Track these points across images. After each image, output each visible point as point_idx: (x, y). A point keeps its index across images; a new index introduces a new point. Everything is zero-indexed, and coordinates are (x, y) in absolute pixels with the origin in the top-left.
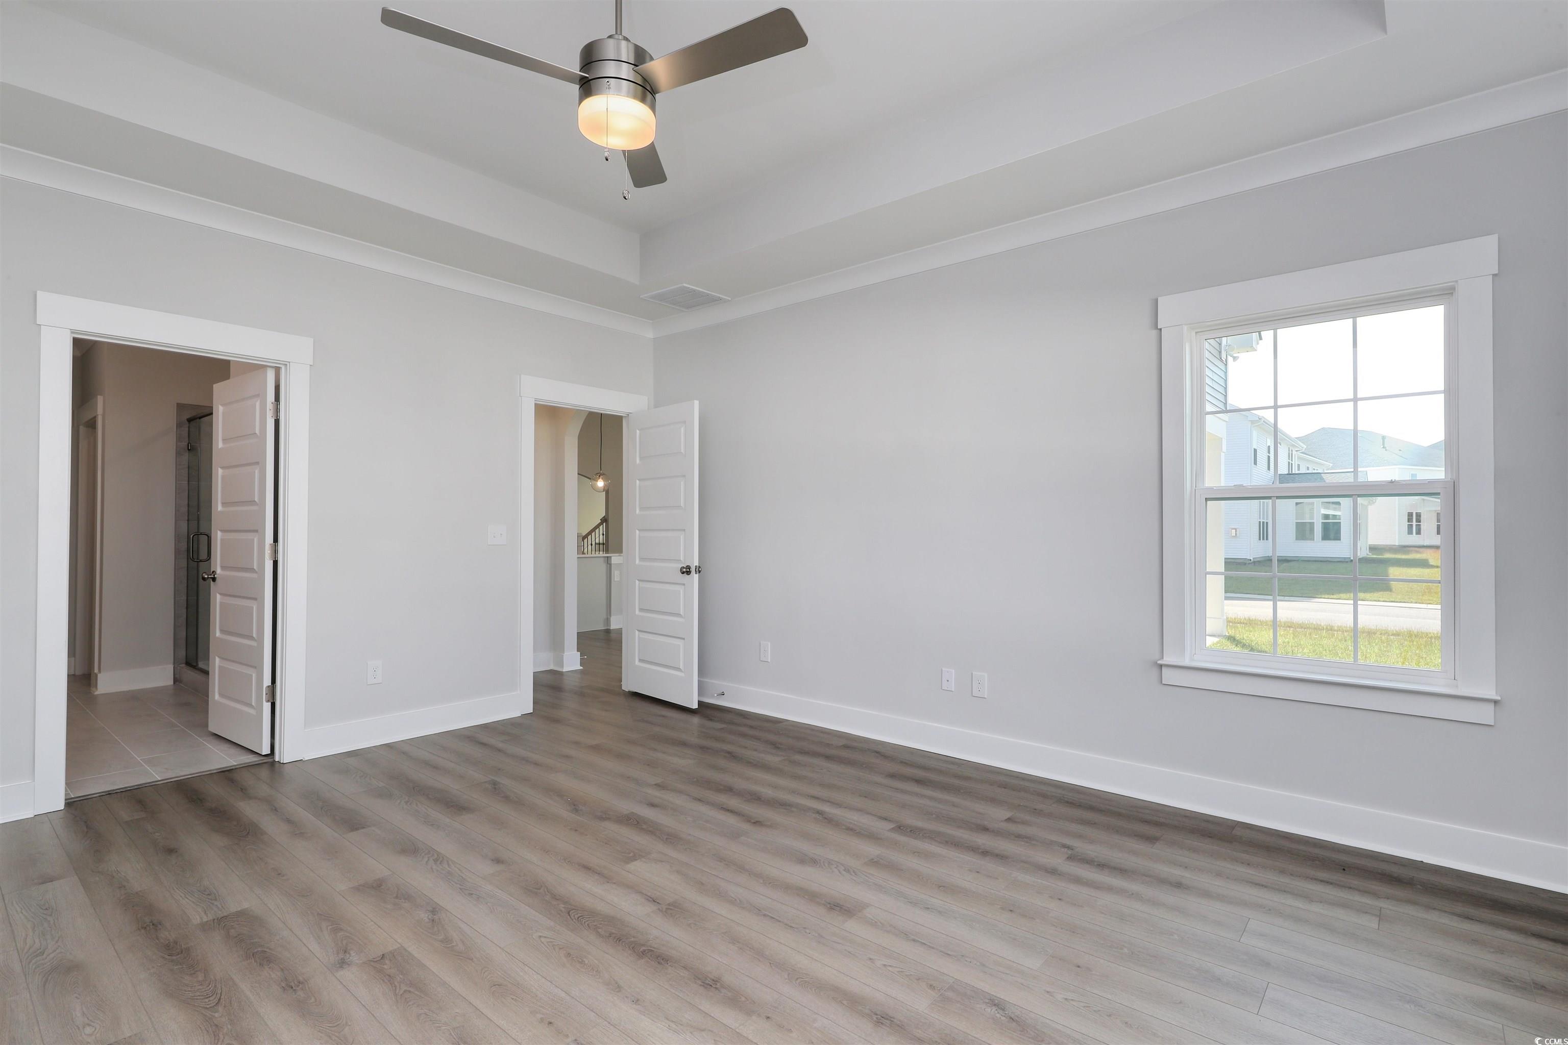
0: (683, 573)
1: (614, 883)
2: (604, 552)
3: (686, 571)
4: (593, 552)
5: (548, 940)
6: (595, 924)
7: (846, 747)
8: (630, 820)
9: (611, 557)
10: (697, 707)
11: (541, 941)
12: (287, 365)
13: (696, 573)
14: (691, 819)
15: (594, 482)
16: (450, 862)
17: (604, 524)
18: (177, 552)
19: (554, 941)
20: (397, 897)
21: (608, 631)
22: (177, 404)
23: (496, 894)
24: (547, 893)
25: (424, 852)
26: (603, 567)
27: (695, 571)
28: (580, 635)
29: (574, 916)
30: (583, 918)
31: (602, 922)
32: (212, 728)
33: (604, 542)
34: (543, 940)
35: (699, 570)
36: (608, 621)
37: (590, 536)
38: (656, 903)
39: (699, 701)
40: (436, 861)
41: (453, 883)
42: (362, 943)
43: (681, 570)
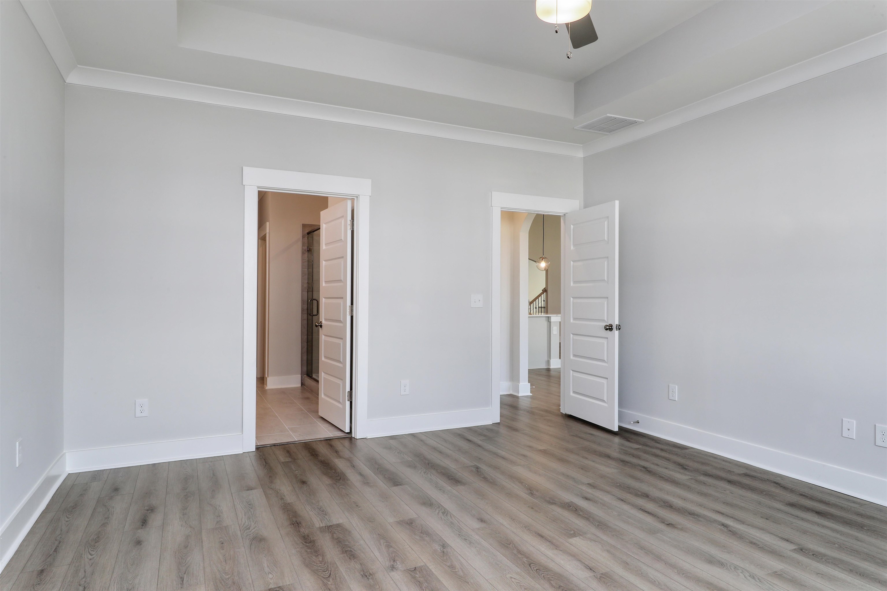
0: (607, 329)
1: (561, 551)
2: (545, 313)
3: (609, 328)
4: (537, 313)
5: (517, 581)
6: (548, 577)
7: (746, 475)
8: (570, 507)
9: (551, 317)
10: (618, 430)
11: (512, 581)
12: (357, 197)
13: (617, 330)
14: (615, 513)
15: (538, 264)
16: (452, 516)
17: (545, 293)
18: (303, 310)
19: (520, 582)
20: (421, 533)
21: (548, 370)
22: (302, 224)
23: (481, 542)
24: (514, 548)
25: (436, 506)
26: (545, 323)
27: (616, 328)
28: (531, 372)
29: (534, 568)
30: (540, 571)
31: (554, 577)
32: (321, 414)
33: (545, 306)
34: (513, 580)
35: (619, 328)
36: (548, 362)
37: (535, 301)
38: (592, 571)
39: (618, 426)
40: (443, 513)
41: (454, 530)
42: (403, 558)
43: (605, 327)
